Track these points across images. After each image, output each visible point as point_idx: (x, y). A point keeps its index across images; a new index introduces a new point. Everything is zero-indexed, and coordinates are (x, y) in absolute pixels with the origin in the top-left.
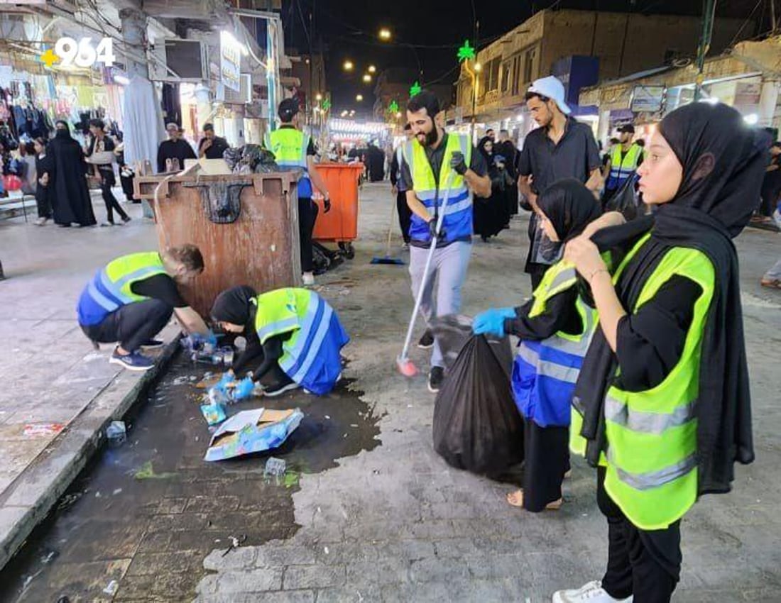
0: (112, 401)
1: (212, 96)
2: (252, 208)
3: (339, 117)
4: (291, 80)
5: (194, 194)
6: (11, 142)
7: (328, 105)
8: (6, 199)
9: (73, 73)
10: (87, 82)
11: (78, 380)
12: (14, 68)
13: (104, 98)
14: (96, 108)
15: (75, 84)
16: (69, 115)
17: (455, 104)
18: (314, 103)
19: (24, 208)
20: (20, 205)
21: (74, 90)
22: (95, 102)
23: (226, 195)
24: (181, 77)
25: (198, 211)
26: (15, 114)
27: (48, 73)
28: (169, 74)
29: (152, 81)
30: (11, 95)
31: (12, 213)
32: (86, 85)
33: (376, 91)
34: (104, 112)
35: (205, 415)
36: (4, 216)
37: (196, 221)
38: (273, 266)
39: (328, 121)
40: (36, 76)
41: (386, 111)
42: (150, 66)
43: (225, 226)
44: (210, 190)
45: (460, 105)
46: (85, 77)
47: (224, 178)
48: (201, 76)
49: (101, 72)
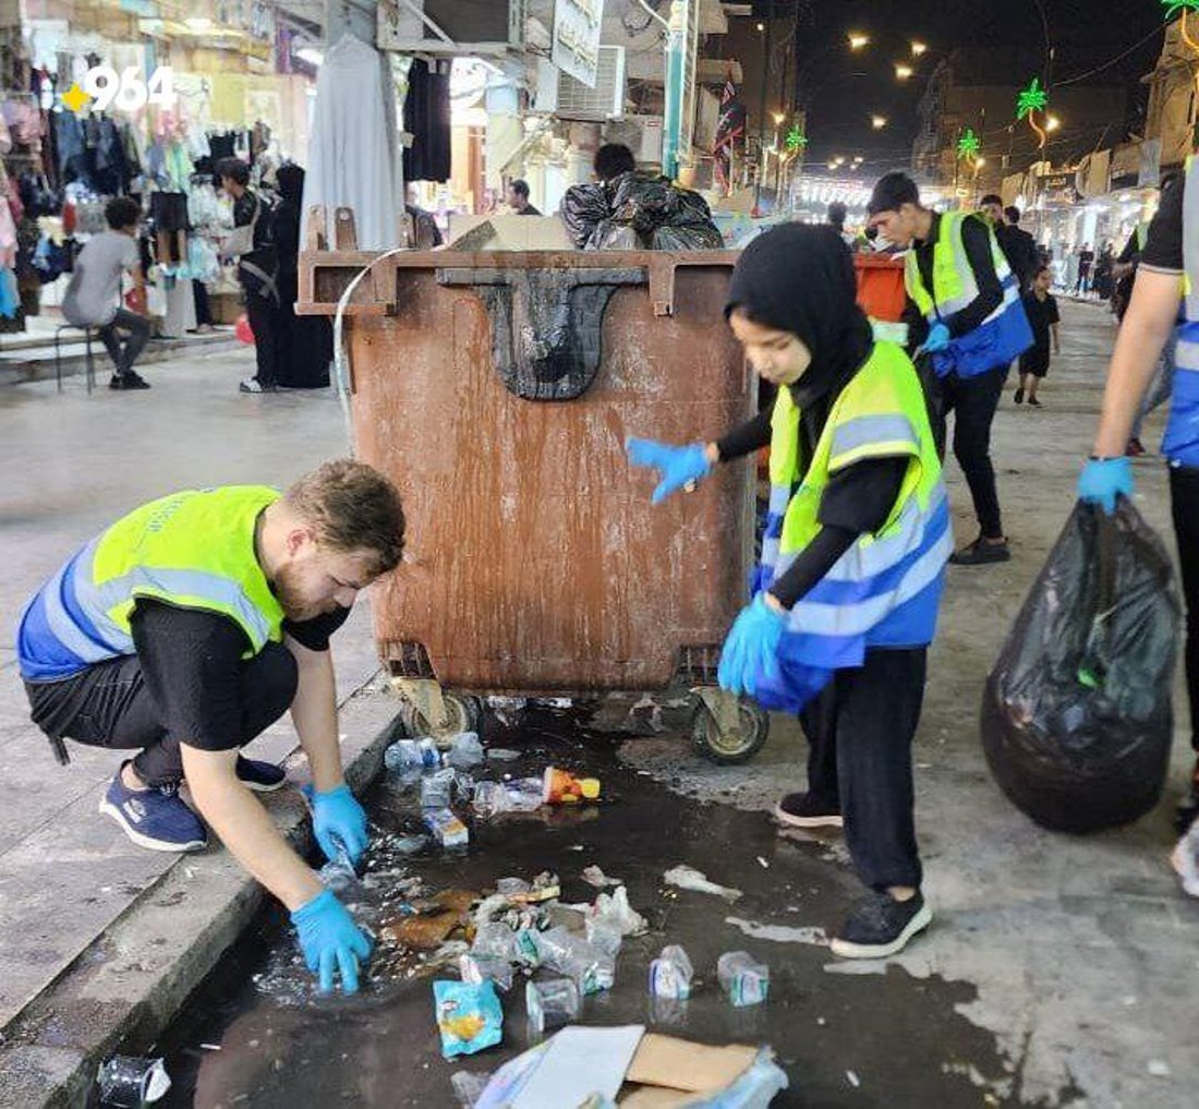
0: (161, 942)
1: (526, 99)
2: (636, 356)
3: (825, 172)
4: (718, 67)
5: (469, 308)
6: (40, 194)
7: (797, 139)
8: (21, 337)
9: (207, 43)
10: (235, 63)
11: (80, 856)
12: (71, 25)
13: (272, 103)
14: (251, 126)
15: (206, 70)
16: (186, 138)
17: (1139, 133)
18: (767, 134)
19: (58, 361)
20: (48, 353)
21: (204, 82)
22: (248, 111)
23: (562, 313)
24: (455, 39)
25: (475, 359)
26: (58, 128)
27: (146, 38)
28: (429, 34)
29: (383, 53)
30: (54, 82)
31: (32, 370)
32: (232, 70)
33: (926, 106)
34: (268, 137)
35: (440, 1016)
36: (15, 375)
37: (468, 389)
38: (685, 539)
39: (797, 180)
40: (119, 47)
41: (946, 153)
42: (382, 12)
43: (553, 410)
44: (517, 296)
45: (1156, 135)
46: (232, 52)
47: (560, 260)
48: (506, 40)
49: (272, 40)
